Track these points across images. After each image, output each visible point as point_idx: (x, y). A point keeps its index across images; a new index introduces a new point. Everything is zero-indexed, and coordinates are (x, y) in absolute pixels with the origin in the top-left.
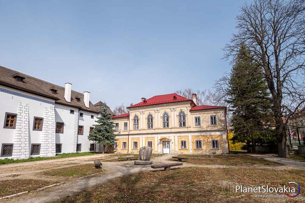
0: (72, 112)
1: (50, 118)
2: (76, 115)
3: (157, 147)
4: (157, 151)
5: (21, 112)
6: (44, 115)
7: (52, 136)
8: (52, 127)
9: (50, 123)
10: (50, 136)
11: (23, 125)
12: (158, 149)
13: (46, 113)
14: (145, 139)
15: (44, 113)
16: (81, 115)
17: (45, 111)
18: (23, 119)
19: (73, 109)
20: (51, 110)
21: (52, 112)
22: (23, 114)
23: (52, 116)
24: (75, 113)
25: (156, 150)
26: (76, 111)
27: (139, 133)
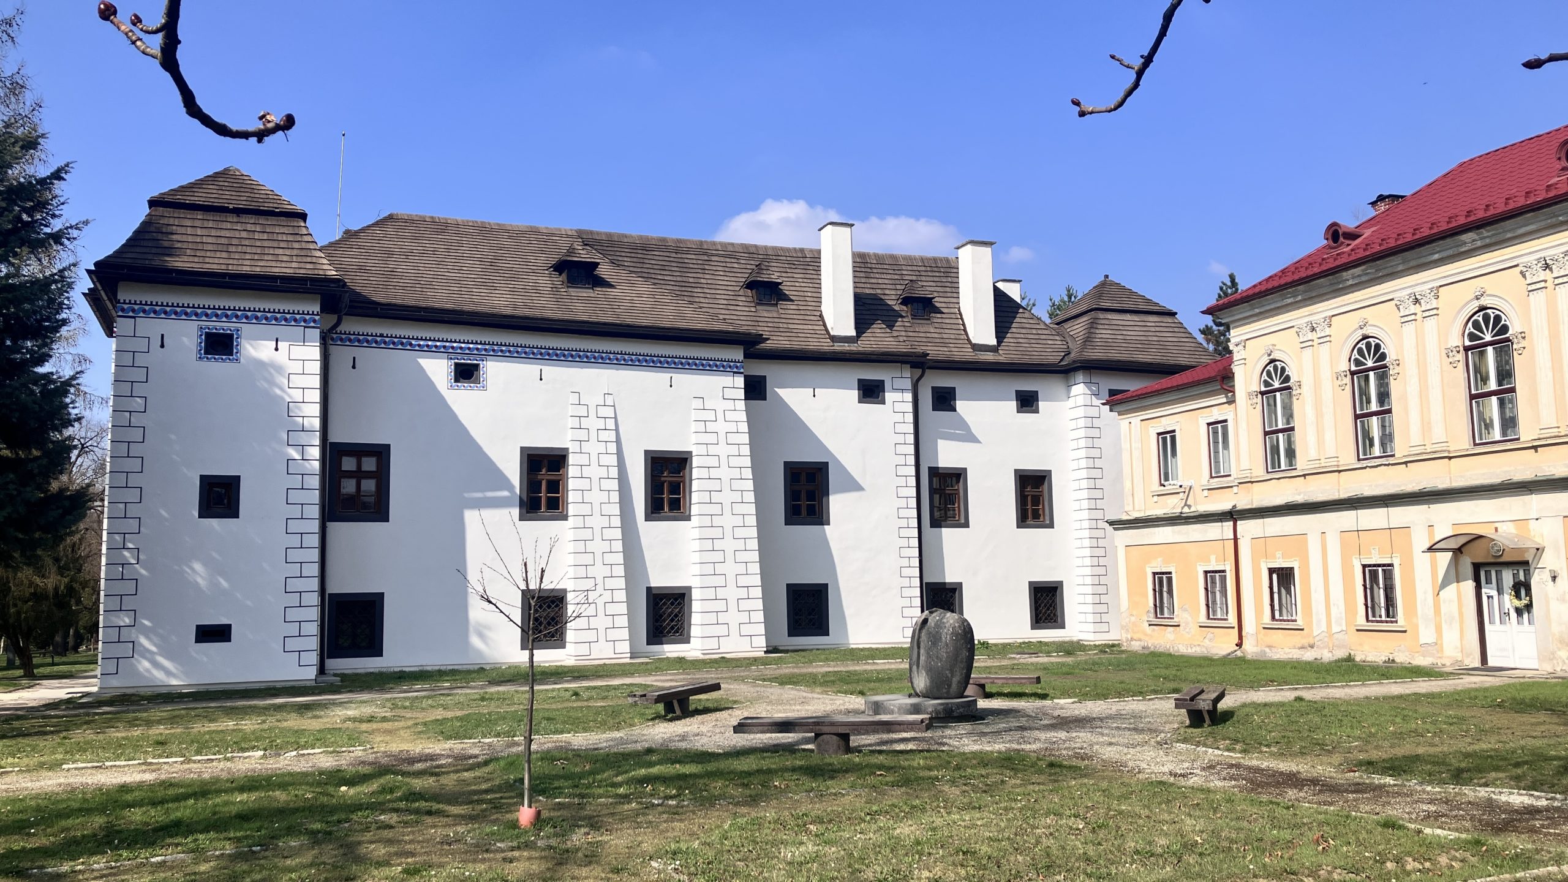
0: (871, 392)
1: (723, 450)
2: (899, 407)
3: (1431, 612)
4: (1437, 645)
5: (583, 434)
6: (694, 438)
7: (740, 545)
8: (737, 497)
9: (724, 473)
10: (729, 545)
11: (596, 497)
12: (1439, 630)
13: (701, 427)
14: (1344, 546)
15: (694, 427)
16: (944, 400)
17: (694, 415)
18: (594, 472)
19: (871, 374)
20: (730, 405)
21: (730, 416)
22: (593, 448)
23: (732, 438)
24: (889, 396)
25: (1426, 635)
26: (899, 383)
27: (1300, 499)
